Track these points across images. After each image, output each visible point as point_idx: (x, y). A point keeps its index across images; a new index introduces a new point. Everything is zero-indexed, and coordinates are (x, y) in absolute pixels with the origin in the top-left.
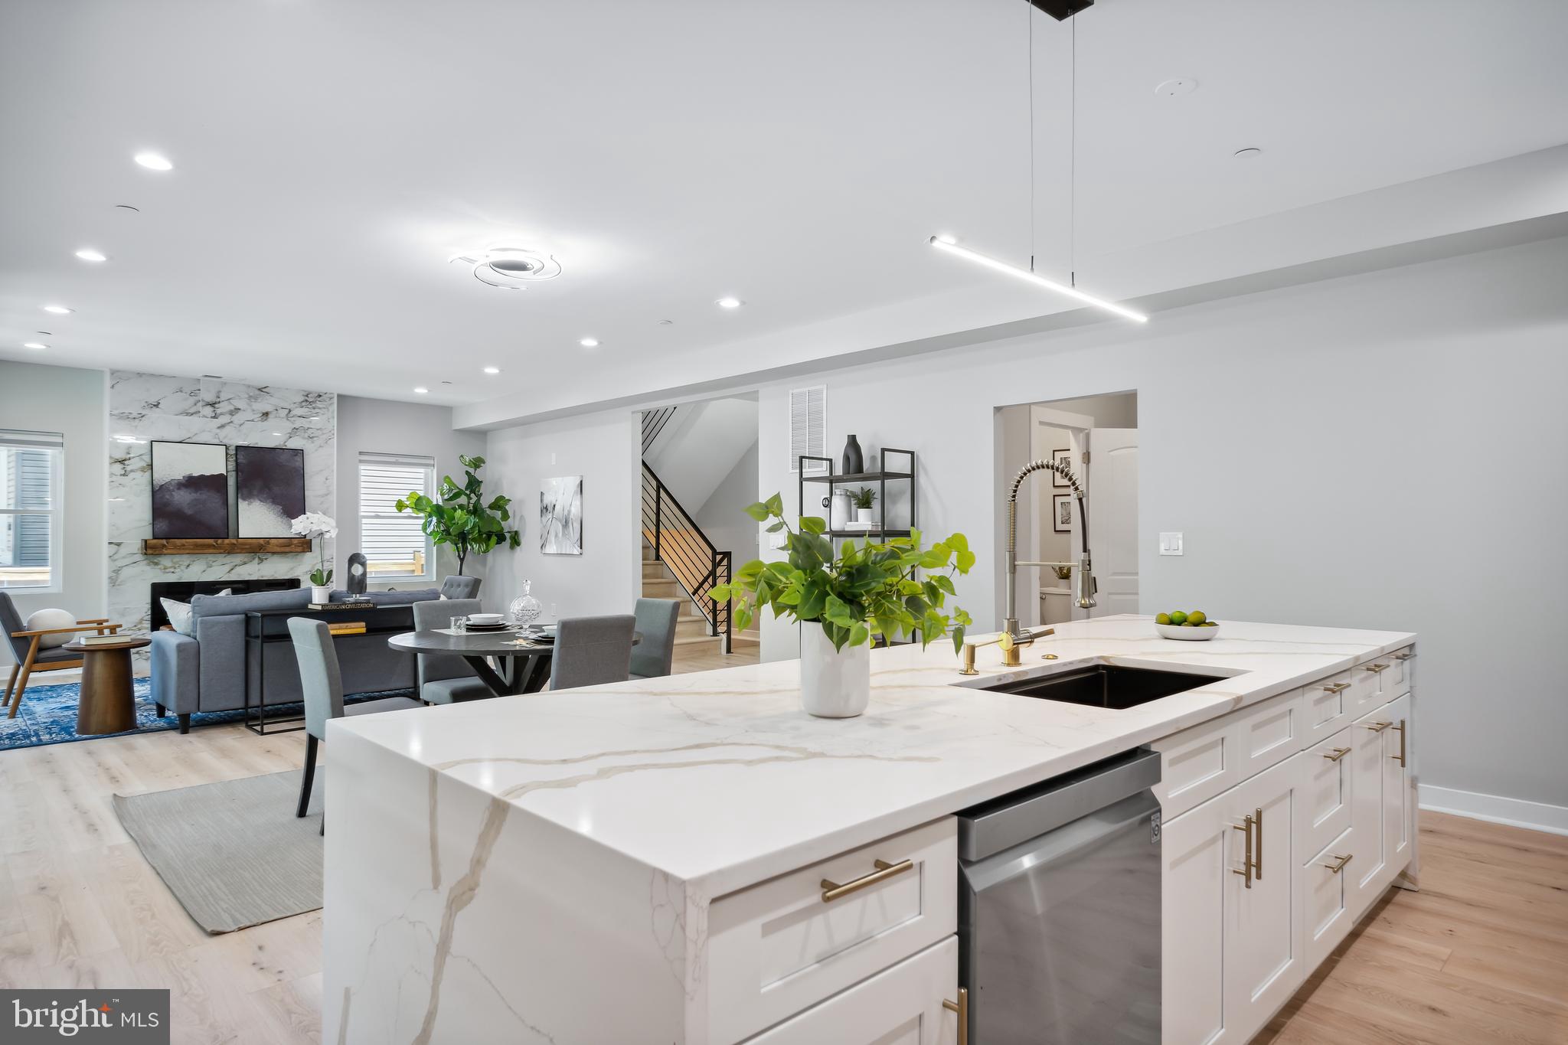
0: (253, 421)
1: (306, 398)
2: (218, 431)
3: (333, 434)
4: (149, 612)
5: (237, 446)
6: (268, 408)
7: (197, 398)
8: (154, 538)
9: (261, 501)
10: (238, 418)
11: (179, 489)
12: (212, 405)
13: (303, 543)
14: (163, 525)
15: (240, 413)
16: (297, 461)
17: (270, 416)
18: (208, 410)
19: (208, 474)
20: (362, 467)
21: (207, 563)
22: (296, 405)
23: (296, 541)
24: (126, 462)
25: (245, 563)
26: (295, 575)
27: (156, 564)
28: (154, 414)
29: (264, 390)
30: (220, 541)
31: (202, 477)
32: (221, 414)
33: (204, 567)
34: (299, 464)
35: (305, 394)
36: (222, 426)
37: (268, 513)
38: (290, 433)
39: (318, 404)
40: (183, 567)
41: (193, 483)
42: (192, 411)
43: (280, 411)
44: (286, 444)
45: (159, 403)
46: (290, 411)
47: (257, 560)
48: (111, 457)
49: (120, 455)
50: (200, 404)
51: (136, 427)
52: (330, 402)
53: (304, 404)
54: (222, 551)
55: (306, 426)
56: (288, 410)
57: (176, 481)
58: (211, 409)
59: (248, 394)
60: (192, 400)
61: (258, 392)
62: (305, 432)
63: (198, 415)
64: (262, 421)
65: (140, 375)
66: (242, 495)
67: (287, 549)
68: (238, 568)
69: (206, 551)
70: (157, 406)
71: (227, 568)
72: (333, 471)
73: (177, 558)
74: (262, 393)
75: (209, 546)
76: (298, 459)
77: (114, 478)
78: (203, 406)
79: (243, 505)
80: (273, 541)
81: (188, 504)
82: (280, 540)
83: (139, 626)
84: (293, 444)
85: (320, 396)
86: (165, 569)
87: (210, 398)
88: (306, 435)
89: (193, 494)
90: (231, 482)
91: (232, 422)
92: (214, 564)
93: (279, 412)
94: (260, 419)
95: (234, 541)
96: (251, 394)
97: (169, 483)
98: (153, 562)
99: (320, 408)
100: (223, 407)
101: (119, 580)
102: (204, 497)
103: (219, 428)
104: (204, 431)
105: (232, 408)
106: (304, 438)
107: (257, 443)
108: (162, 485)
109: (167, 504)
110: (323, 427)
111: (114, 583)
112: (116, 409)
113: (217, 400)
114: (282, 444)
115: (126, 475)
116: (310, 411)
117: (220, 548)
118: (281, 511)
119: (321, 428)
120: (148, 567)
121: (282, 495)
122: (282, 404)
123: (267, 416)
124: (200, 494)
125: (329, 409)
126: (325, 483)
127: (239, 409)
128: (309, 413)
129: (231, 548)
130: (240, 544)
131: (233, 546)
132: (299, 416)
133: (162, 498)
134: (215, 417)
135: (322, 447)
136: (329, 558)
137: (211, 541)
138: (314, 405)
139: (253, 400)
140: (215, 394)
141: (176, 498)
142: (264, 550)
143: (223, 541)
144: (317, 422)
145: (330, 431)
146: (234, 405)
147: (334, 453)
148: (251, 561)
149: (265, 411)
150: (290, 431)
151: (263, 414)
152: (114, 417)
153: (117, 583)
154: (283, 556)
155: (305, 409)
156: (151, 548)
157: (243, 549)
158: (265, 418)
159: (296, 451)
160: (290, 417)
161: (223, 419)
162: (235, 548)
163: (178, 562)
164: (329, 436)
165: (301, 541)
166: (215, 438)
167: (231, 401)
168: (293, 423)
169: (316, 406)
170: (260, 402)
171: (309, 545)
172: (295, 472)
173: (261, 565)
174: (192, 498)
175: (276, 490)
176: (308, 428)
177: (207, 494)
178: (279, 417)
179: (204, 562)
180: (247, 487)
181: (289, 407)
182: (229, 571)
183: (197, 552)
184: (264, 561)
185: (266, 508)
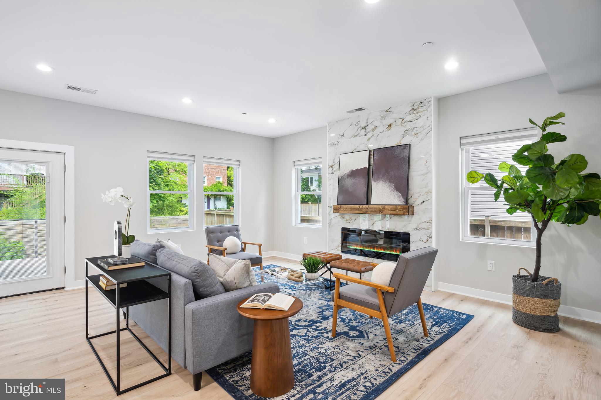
0: (383, 132)
1: (413, 107)
2: (367, 142)
4: (341, 243)
5: (374, 149)
6: (391, 121)
7: (358, 126)
8: (337, 205)
9: (383, 181)
10: (376, 132)
11: (348, 178)
12: (364, 128)
13: (405, 208)
14: (341, 198)
15: (377, 128)
16: (405, 152)
17: (392, 126)
18: (363, 132)
19: (359, 168)
22: (406, 114)
23: (399, 207)
24: (333, 167)
26: (407, 230)
27: (343, 218)
28: (342, 140)
29: (389, 111)
30: (361, 206)
31: (357, 170)
32: (368, 132)
33: (362, 221)
34: (407, 154)
35: (412, 104)
36: (369, 139)
37: (386, 189)
38: (403, 134)
39: (421, 109)
40: (353, 220)
41: (354, 174)
42: (356, 134)
43: (397, 121)
44: (401, 142)
45: (344, 134)
46: (403, 119)
49: (331, 164)
50: (360, 129)
51: (336, 148)
52: (428, 105)
53: (411, 112)
54: (362, 212)
56: (402, 119)
57: (347, 174)
59: (381, 116)
60: (356, 128)
61: (385, 113)
62: (412, 131)
63: (358, 136)
64: (388, 131)
65: (337, 122)
66: (375, 178)
67: (394, 212)
68: (376, 223)
69: (356, 212)
70: (343, 136)
72: (431, 155)
73: (351, 215)
74: (388, 113)
76: (407, 150)
77: (330, 175)
79: (375, 184)
80: (386, 207)
81: (351, 186)
82: (391, 207)
83: (337, 249)
84: (404, 142)
86: (347, 220)
87: (363, 124)
88: (413, 133)
89: (353, 180)
90: (371, 170)
91: (373, 135)
94: (387, 130)
95: (367, 207)
96: (382, 115)
97: (344, 175)
98: (342, 217)
99: (422, 112)
100: (370, 128)
101: (331, 225)
103: (367, 140)
104: (361, 144)
105: (373, 127)
106: (412, 136)
107: (385, 145)
108: (342, 176)
109: (343, 186)
110: (424, 125)
111: (330, 226)
112: (330, 141)
113: (367, 125)
114: (398, 142)
115: (333, 173)
116: (416, 116)
117: (361, 210)
118: (394, 187)
119: (423, 126)
120: (341, 219)
121: (395, 176)
122: (398, 118)
123: (390, 127)
124: (356, 180)
125: (428, 111)
126: (426, 165)
127: (377, 127)
128: (415, 117)
129: (366, 211)
130: (370, 208)
131: (367, 209)
132: (409, 122)
133: (341, 183)
134: (366, 135)
135: (423, 139)
136: (428, 220)
137: (357, 206)
138: (418, 111)
139: (383, 119)
140: (366, 122)
141: (346, 183)
142: (382, 212)
143: (362, 206)
144: (420, 122)
145: (429, 127)
146: (374, 126)
147: (431, 142)
148: (383, 219)
149: (389, 124)
150: (403, 133)
151: (389, 126)
152: (329, 145)
153: (331, 226)
154: (400, 217)
155: (412, 115)
156: (335, 210)
157: (371, 211)
158: (389, 129)
159: (405, 146)
160: (403, 124)
161: (369, 135)
162: (368, 211)
163: (351, 217)
164: (428, 130)
165: (402, 207)
166: (366, 147)
167: (373, 123)
168: (405, 127)
169: (419, 111)
170: (387, 119)
171: (407, 210)
172: (403, 160)
173: (388, 222)
174: (352, 182)
175: (392, 173)
176: (414, 128)
177: (359, 179)
178: (397, 125)
179: (361, 218)
180: (377, 173)
181: (402, 117)
182: (373, 224)
183: (353, 212)
184: (390, 220)
185: (385, 186)
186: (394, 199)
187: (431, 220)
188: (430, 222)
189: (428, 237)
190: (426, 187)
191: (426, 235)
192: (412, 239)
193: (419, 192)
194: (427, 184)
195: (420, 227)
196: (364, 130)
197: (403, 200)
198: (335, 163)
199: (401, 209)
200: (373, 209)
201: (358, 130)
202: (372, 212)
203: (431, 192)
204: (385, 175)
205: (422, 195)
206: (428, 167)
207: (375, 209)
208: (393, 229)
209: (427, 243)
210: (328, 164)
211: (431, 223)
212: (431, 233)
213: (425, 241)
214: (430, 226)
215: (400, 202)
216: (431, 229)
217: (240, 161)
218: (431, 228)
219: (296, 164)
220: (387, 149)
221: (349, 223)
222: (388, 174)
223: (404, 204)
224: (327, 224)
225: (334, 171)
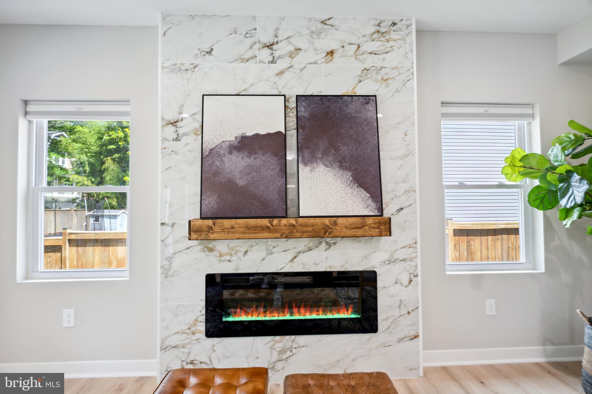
0: (315, 63)
1: (378, 28)
2: (277, 78)
3: (413, 74)
4: (204, 312)
5: (297, 96)
6: (333, 45)
7: (252, 40)
8: (202, 218)
9: (326, 166)
10: (300, 60)
11: (230, 153)
12: (270, 46)
13: (380, 223)
14: (212, 202)
15: (301, 53)
16: (369, 110)
17: (335, 55)
18: (265, 54)
19: (263, 132)
20: (445, 123)
21: (267, 249)
22: (366, 39)
23: (370, 221)
24: (178, 125)
25: (310, 250)
26: (370, 265)
27: (211, 250)
28: (206, 63)
29: (328, 23)
30: (275, 221)
31: (257, 136)
32: (280, 57)
33: (263, 254)
34: (371, 114)
35: (377, 23)
36: (281, 73)
37: (333, 181)
38: (360, 76)
39: (393, 36)
40: (240, 254)
42: (247, 56)
43: (347, 47)
44: (355, 90)
45: (212, 50)
46: (359, 47)
47: (323, 246)
48: (163, 119)
49: (172, 116)
50: (257, 46)
51: (188, 80)
52: (407, 31)
53: (375, 36)
54: (278, 235)
55: (379, 65)
56: (356, 46)
57: (227, 144)
58: (269, 51)
59: (309, 29)
60: (248, 42)
61: (320, 26)
62: (378, 74)
63: (253, 61)
64: (327, 62)
65: (192, 17)
66: (303, 158)
67: (360, 232)
68: (301, 257)
69: (260, 235)
70: (210, 53)
71: (290, 255)
72: (413, 123)
73: (233, 243)
74: (326, 26)
75: (267, 229)
76: (371, 107)
77: (166, 144)
78: (259, 49)
79: (304, 171)
80: (340, 221)
81: (241, 172)
83: (193, 329)
84: (362, 90)
85: (395, 24)
86: (221, 256)
87: (268, 39)
88: (379, 77)
89: (246, 159)
90: (292, 141)
91: (291, 66)
92: (274, 250)
93: (345, 48)
94: (324, 60)
95: (293, 221)
96: (313, 29)
97: (220, 146)
98: (208, 248)
99: (395, 40)
100: (282, 49)
101: (172, 270)
102: (259, 162)
103: (277, 75)
104: (261, 80)
105: (292, 48)
106: (376, 81)
108: (212, 149)
109: (216, 173)
110: (400, 66)
111: (167, 273)
112: (169, 60)
113: (276, 40)
114: (350, 90)
115: (177, 139)
116: (384, 45)
117: (276, 231)
118: (351, 178)
119: (397, 67)
120: (203, 254)
121: (352, 156)
122: (349, 39)
123: (332, 55)
124: (255, 158)
125: (406, 42)
126: (404, 141)
127: (300, 49)
128: (382, 48)
129: (289, 231)
130: (301, 225)
131: (291, 228)
132: (371, 53)
133: (211, 165)
134: (273, 62)
135: (399, 92)
136: (411, 242)
137: (265, 222)
138: (387, 37)
139: (315, 36)
140: (273, 33)
141: (227, 165)
142: (330, 233)
143: (280, 221)
144: (392, 60)
145: (408, 70)
146: (294, 45)
147: (414, 99)
148: (317, 247)
149: (329, 50)
150: (360, 74)
151: (328, 54)
152: (166, 70)
153: (170, 273)
154: (355, 240)
155: (377, 44)
156: (196, 231)
157: (303, 232)
158: (330, 59)
159: (367, 97)
160: (360, 55)
161: (282, 64)
162: (295, 231)
163: (235, 247)
164: (408, 76)
165: (377, 221)
166: (273, 88)
167: (290, 39)
168: (363, 63)
169: (390, 38)
170: (324, 38)
171: (387, 226)
172: (367, 125)
173: (329, 251)
174: (245, 164)
175: (344, 150)
176: (382, 68)
177: (263, 158)
178: (346, 56)
179: (264, 246)
180: (309, 148)
181: (358, 42)
182: (292, 260)
183: (253, 236)
184: (333, 247)
185: (332, 175)
186: (355, 205)
187: (416, 243)
188: (414, 246)
189: (412, 276)
190: (405, 182)
191: (408, 271)
192: (380, 283)
193: (393, 191)
194: (408, 175)
195: (396, 256)
196: (267, 51)
197: (373, 205)
198: (185, 115)
199: (375, 223)
200: (307, 225)
201: (251, 47)
202: (305, 234)
203: (415, 191)
204: (330, 152)
205: (399, 197)
206: (409, 144)
207: (313, 225)
208: (341, 267)
209: (410, 287)
210: (160, 117)
211: (415, 248)
212: (416, 266)
213: (406, 283)
214: (414, 255)
215: (368, 209)
216: (415, 260)
218: (416, 257)
219: (31, 108)
220: (329, 100)
221: (227, 262)
222: (335, 150)
223: (376, 213)
224: (159, 271)
225: (184, 134)
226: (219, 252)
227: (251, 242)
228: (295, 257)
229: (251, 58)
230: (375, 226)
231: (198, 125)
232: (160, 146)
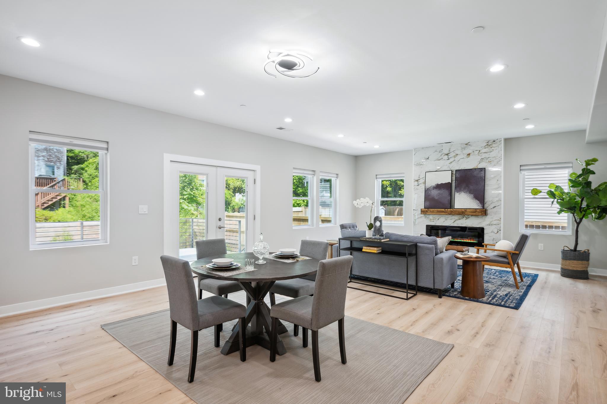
0: (463, 158)
1: (487, 144)
2: (449, 165)
3: (501, 159)
5: (456, 170)
6: (470, 152)
7: (442, 153)
8: (425, 208)
9: (464, 193)
10: (457, 158)
11: (433, 189)
12: (447, 155)
13: (482, 211)
14: (428, 203)
15: (458, 156)
16: (482, 173)
17: (470, 155)
18: (446, 157)
19: (444, 183)
20: (522, 173)
21: (445, 218)
22: (482, 148)
23: (478, 210)
24: (419, 181)
25: (460, 219)
26: (482, 226)
27: (428, 218)
28: (427, 162)
30: (446, 210)
31: (442, 184)
32: (451, 158)
33: (444, 220)
34: (483, 175)
35: (487, 142)
36: (451, 163)
37: (467, 198)
38: (480, 161)
39: (494, 145)
40: (437, 220)
41: (439, 187)
43: (475, 152)
44: (478, 166)
45: (429, 158)
46: (480, 151)
47: (465, 218)
48: (414, 180)
49: (417, 179)
51: (422, 168)
52: (499, 143)
53: (486, 146)
54: (447, 214)
55: (487, 157)
56: (479, 151)
57: (432, 187)
58: (447, 156)
59: (461, 147)
60: (440, 154)
61: (465, 145)
62: (487, 160)
65: (423, 148)
66: (457, 190)
67: (474, 214)
68: (457, 221)
69: (441, 214)
70: (428, 159)
71: (453, 221)
72: (501, 176)
73: (435, 216)
74: (467, 145)
76: (483, 172)
77: (415, 187)
78: (444, 156)
79: (457, 194)
80: (468, 210)
81: (436, 195)
82: (471, 210)
84: (480, 166)
85: (494, 141)
86: (431, 220)
87: (447, 152)
88: (487, 161)
89: (439, 191)
90: (454, 185)
91: (454, 160)
92: (447, 219)
94: (466, 157)
95: (452, 210)
96: (462, 147)
97: (430, 187)
99: (494, 147)
100: (452, 155)
101: (416, 223)
102: (442, 192)
104: (444, 166)
105: (455, 154)
107: (465, 168)
108: (428, 188)
109: (429, 196)
112: (416, 162)
113: (449, 152)
114: (476, 166)
115: (418, 185)
116: (489, 149)
117: (446, 212)
118: (473, 197)
119: (495, 156)
120: (425, 219)
121: (474, 189)
122: (476, 150)
125: (499, 147)
126: (497, 183)
127: (458, 154)
128: (489, 151)
129: (450, 212)
130: (454, 211)
132: (484, 153)
133: (428, 193)
134: (448, 159)
135: (496, 165)
137: (443, 210)
138: (491, 146)
139: (463, 150)
140: (448, 150)
141: (432, 193)
143: (448, 210)
144: (493, 154)
145: (500, 157)
148: (462, 218)
149: (468, 153)
151: (468, 155)
152: (415, 165)
154: (476, 217)
155: (487, 149)
156: (423, 212)
157: (455, 213)
158: (468, 157)
159: (481, 169)
160: (480, 154)
161: (451, 160)
162: (452, 213)
164: (499, 159)
166: (448, 168)
167: (454, 152)
168: (481, 157)
170: (466, 150)
171: (485, 212)
172: (480, 179)
173: (466, 220)
174: (438, 193)
175: (471, 187)
176: (489, 157)
177: (443, 191)
178: (474, 155)
179: (444, 218)
180: (459, 187)
181: (479, 150)
182: (453, 222)
183: (439, 214)
184: (468, 219)
185: (466, 196)
186: (474, 205)
187: (501, 219)
189: (499, 230)
190: (497, 197)
191: (497, 228)
192: (486, 232)
195: (492, 223)
196: (446, 156)
197: (480, 205)
198: (420, 178)
200: (456, 211)
201: (441, 156)
203: (501, 201)
204: (466, 188)
205: (494, 202)
206: (499, 184)
207: (458, 211)
208: (471, 225)
209: (498, 234)
210: (413, 179)
211: (500, 221)
212: (500, 227)
213: (496, 232)
214: (500, 223)
215: (478, 206)
216: (500, 225)
217: (337, 174)
218: (501, 224)
219: (377, 177)
220: (466, 171)
221: (433, 222)
222: (468, 187)
223: (481, 208)
224: (413, 223)
225: (420, 184)
226: (430, 219)
227: (440, 216)
228: (455, 221)
229: (441, 159)
230: (480, 212)
231: (424, 181)
232: (413, 187)
